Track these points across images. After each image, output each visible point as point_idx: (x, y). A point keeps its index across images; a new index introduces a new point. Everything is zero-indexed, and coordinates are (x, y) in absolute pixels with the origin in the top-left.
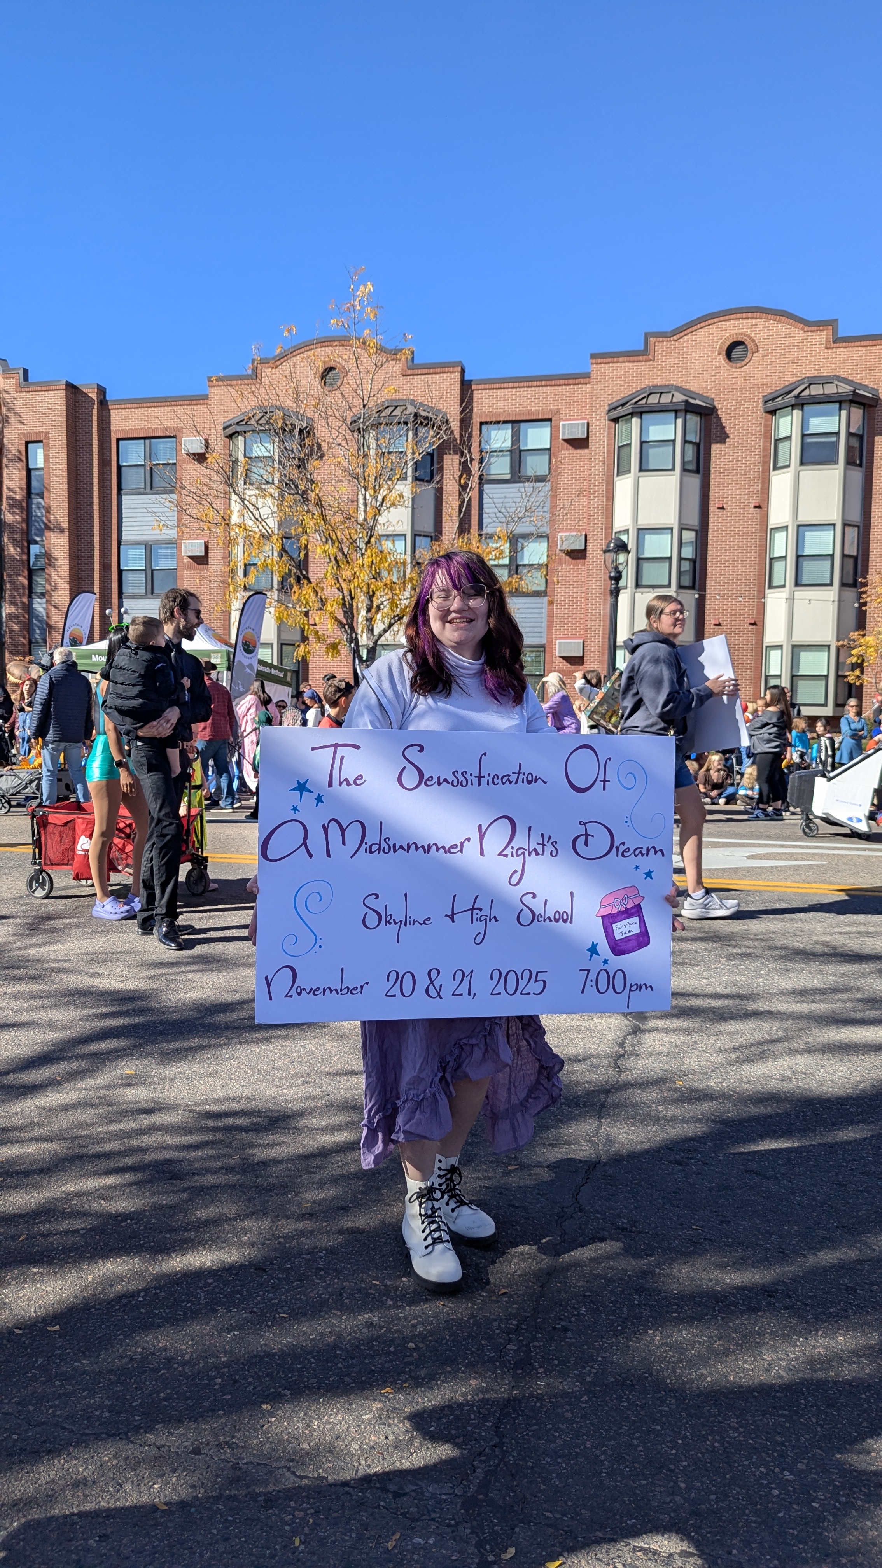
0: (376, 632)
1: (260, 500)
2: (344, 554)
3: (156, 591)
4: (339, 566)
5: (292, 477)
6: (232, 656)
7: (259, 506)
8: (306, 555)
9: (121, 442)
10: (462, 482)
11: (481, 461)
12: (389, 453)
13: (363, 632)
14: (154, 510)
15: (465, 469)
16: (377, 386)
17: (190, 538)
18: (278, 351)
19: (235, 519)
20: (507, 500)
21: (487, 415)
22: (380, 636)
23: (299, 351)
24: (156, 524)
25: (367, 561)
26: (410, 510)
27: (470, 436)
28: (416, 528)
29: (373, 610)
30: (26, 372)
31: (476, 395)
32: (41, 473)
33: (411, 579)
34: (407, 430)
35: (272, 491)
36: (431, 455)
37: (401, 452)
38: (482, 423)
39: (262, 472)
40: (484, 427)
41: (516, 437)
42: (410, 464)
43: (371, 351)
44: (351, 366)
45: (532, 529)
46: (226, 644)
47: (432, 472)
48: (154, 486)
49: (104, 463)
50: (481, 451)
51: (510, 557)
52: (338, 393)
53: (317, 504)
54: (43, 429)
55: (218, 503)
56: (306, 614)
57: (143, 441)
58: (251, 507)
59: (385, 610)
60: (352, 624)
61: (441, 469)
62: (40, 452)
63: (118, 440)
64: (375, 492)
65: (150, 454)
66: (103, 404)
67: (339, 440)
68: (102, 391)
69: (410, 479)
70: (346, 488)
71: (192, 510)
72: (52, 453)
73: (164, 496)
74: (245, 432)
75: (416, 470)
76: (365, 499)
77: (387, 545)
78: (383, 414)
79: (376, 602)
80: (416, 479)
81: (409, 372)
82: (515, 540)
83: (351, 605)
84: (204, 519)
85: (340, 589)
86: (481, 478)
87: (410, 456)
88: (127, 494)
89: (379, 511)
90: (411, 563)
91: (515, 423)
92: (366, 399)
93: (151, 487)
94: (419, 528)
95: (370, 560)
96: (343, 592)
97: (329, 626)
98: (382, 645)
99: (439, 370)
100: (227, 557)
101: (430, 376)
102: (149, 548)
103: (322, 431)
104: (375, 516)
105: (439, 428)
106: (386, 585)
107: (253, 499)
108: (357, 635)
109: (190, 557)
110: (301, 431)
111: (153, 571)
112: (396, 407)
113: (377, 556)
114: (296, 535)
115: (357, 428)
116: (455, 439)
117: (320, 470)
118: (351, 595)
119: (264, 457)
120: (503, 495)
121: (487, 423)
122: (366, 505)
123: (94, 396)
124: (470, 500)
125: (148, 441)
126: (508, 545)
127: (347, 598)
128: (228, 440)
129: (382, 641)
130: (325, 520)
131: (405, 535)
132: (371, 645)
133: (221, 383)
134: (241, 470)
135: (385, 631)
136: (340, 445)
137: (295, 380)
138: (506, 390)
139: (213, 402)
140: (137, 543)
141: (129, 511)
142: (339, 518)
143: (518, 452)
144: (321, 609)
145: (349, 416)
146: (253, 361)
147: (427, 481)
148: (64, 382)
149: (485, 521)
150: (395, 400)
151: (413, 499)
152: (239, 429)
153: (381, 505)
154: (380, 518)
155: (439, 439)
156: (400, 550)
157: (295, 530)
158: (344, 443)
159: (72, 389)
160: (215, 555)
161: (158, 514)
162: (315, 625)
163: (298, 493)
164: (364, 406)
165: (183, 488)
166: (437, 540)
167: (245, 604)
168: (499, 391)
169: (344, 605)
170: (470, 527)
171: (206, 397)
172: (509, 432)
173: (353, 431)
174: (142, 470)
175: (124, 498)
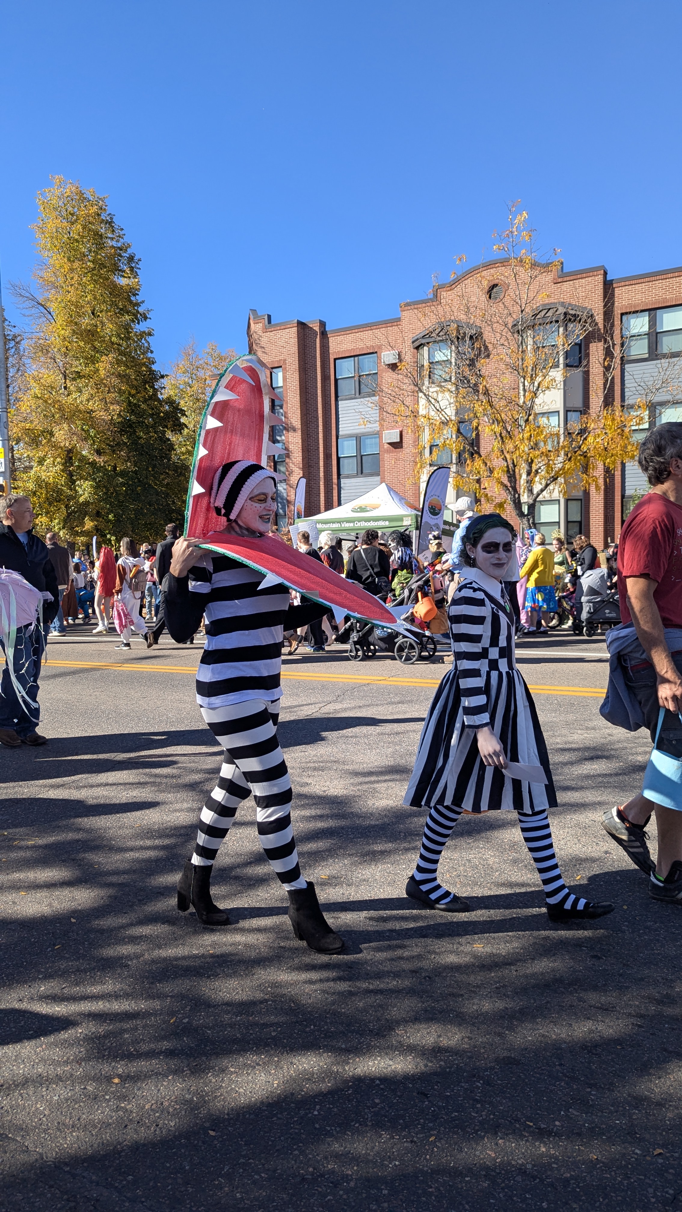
0: (535, 491)
1: (441, 395)
2: (507, 431)
3: (364, 472)
4: (503, 442)
5: (465, 374)
6: (419, 519)
7: (439, 399)
8: (478, 435)
9: (337, 361)
10: (606, 364)
11: (622, 345)
12: (543, 347)
13: (524, 492)
14: (361, 410)
15: (609, 353)
16: (531, 295)
17: (387, 429)
18: (453, 277)
19: (422, 411)
20: (645, 375)
21: (626, 307)
22: (538, 495)
23: (470, 275)
24: (361, 421)
25: (527, 435)
26: (562, 391)
27: (613, 325)
28: (568, 405)
29: (532, 474)
30: (269, 317)
31: (617, 292)
32: (281, 390)
33: (563, 447)
34: (559, 327)
35: (449, 387)
36: (580, 345)
37: (553, 346)
38: (622, 314)
39: (441, 373)
40: (624, 318)
41: (653, 323)
42: (561, 353)
43: (527, 266)
44: (511, 281)
45: (669, 398)
46: (415, 509)
47: (580, 358)
48: (362, 391)
49: (325, 378)
50: (622, 337)
51: (650, 422)
52: (501, 304)
53: (485, 394)
54: (282, 357)
55: (408, 401)
56: (478, 481)
57: (353, 359)
58: (433, 401)
59: (543, 473)
60: (515, 486)
61: (588, 355)
62: (280, 375)
63: (335, 360)
64: (532, 379)
65: (358, 368)
66: (324, 334)
67: (502, 341)
68: (323, 324)
69: (561, 366)
70: (508, 378)
71: (389, 409)
72: (288, 375)
73: (367, 399)
74: (428, 343)
75: (566, 358)
76: (524, 385)
77: (543, 421)
78: (538, 316)
79: (534, 467)
80: (567, 365)
81: (560, 280)
82: (653, 408)
83: (514, 471)
84: (397, 414)
85: (505, 459)
86: (622, 359)
87: (561, 348)
88: (342, 400)
89: (535, 394)
90: (564, 433)
91: (652, 311)
92: (523, 306)
93: (360, 393)
94: (570, 405)
95: (529, 434)
96: (506, 461)
97: (496, 489)
98: (540, 501)
99: (584, 275)
100: (417, 440)
101: (577, 281)
102: (358, 439)
103: (488, 336)
104: (532, 398)
105: (586, 322)
106: (542, 453)
107: (435, 395)
108: (519, 495)
109: (389, 444)
110: (471, 337)
111: (362, 456)
112: (550, 309)
113: (534, 431)
114: (469, 419)
115: (518, 330)
116: (599, 330)
117: (486, 366)
118: (513, 463)
119: (444, 361)
120: (641, 372)
121: (626, 313)
122: (525, 390)
123: (317, 329)
124: (613, 378)
125: (356, 358)
126: (647, 412)
127: (511, 466)
128: (416, 351)
129: (540, 498)
130: (491, 406)
131: (558, 412)
132: (531, 501)
133: (408, 308)
134: (425, 373)
135: (542, 491)
136: (503, 345)
137: (466, 298)
138: (643, 285)
139: (404, 323)
140: (350, 436)
141: (344, 412)
142: (503, 403)
143: (654, 334)
144: (490, 477)
145: (510, 321)
146: (433, 287)
147: (576, 367)
148: (296, 321)
149: (626, 394)
150: (548, 304)
151: (565, 381)
152: (423, 341)
153: (537, 390)
154: (536, 400)
155: (585, 331)
156: (555, 424)
157: (468, 415)
158: (506, 343)
159: (302, 326)
160: (408, 440)
161: (363, 413)
162: (485, 489)
163: (470, 387)
164: (522, 311)
165: (383, 391)
166: (585, 414)
167: (431, 476)
168: (637, 286)
169: (508, 471)
170: (613, 400)
171: (399, 320)
172: (647, 319)
173: (513, 333)
174: (353, 381)
175: (340, 403)
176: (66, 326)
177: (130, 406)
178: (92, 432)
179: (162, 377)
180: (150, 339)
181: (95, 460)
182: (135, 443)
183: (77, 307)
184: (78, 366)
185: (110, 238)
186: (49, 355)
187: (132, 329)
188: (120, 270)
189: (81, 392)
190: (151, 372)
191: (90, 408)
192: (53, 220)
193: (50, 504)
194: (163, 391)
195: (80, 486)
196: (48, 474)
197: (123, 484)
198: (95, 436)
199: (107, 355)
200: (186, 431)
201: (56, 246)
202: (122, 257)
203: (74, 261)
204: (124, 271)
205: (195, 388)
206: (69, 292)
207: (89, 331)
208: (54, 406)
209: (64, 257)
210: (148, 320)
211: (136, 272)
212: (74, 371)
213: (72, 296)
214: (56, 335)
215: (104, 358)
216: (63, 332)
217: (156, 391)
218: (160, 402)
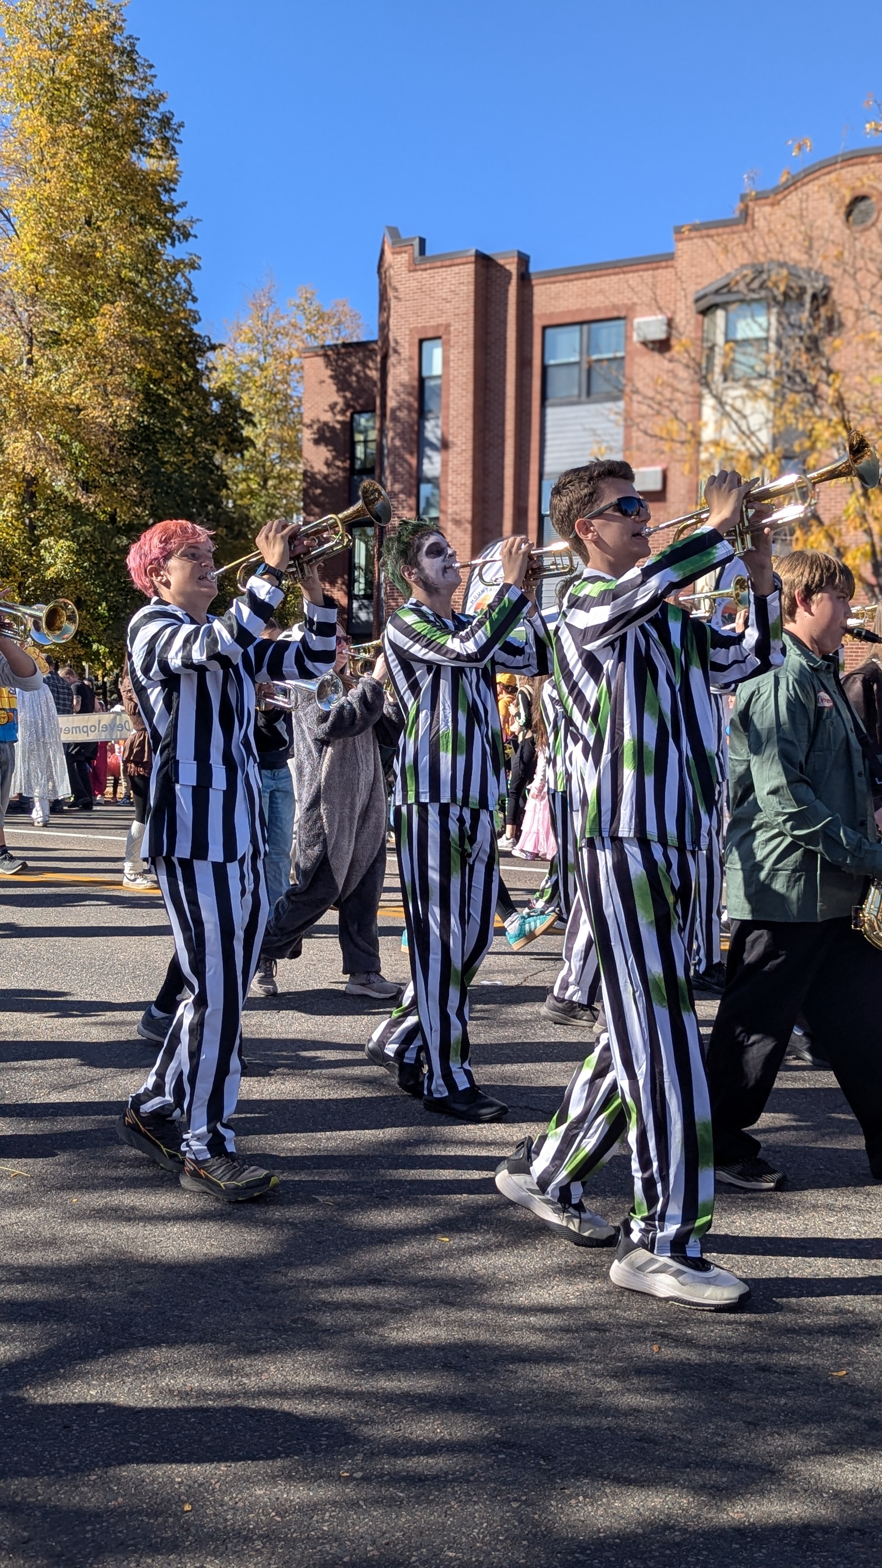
1: (749, 404)
5: (798, 367)
7: (747, 412)
9: (548, 332)
14: (589, 426)
18: (784, 179)
19: (708, 434)
23: (813, 176)
24: (595, 446)
30: (422, 242)
32: (437, 383)
35: (767, 389)
39: (751, 361)
48: (592, 391)
49: (524, 363)
52: (872, 233)
53: (835, 405)
54: (442, 320)
55: (685, 412)
57: (577, 328)
58: (735, 414)
62: (438, 353)
63: (544, 328)
65: (588, 346)
66: (525, 279)
67: (873, 306)
68: (523, 260)
71: (644, 426)
72: (453, 354)
73: (604, 405)
74: (728, 304)
84: (662, 436)
88: (554, 405)
93: (588, 393)
100: (695, 490)
103: (846, 295)
107: (738, 404)
110: (814, 297)
114: (802, 454)
117: (840, 353)
119: (754, 338)
123: (512, 267)
125: (585, 327)
128: (700, 317)
130: (848, 429)
133: (693, 234)
134: (718, 361)
136: (874, 313)
137: (806, 220)
139: (682, 262)
141: (556, 427)
142: (869, 424)
146: (743, 198)
148: (473, 252)
152: (718, 299)
159: (483, 261)
160: (677, 489)
161: (594, 432)
163: (806, 391)
165: (636, 392)
171: (671, 256)
174: (575, 370)
175: (550, 412)
176: (39, 244)
177: (149, 401)
178: (76, 447)
179: (213, 348)
180: (192, 275)
181: (77, 501)
182: (154, 472)
183: (59, 209)
184: (55, 321)
185: (127, 81)
187: (160, 254)
188: (143, 144)
189: (58, 370)
190: (193, 337)
191: (76, 401)
192: (23, 45)
194: (211, 375)
195: (48, 549)
198: (81, 456)
199: (113, 303)
200: (250, 452)
201: (25, 94)
202: (147, 117)
203: (59, 123)
204: (151, 145)
206: (46, 181)
207: (81, 256)
209: (41, 114)
210: (191, 239)
211: (173, 148)
212: (48, 331)
213: (52, 189)
214: (19, 261)
215: (107, 307)
216: (32, 256)
217: (198, 375)
218: (206, 395)
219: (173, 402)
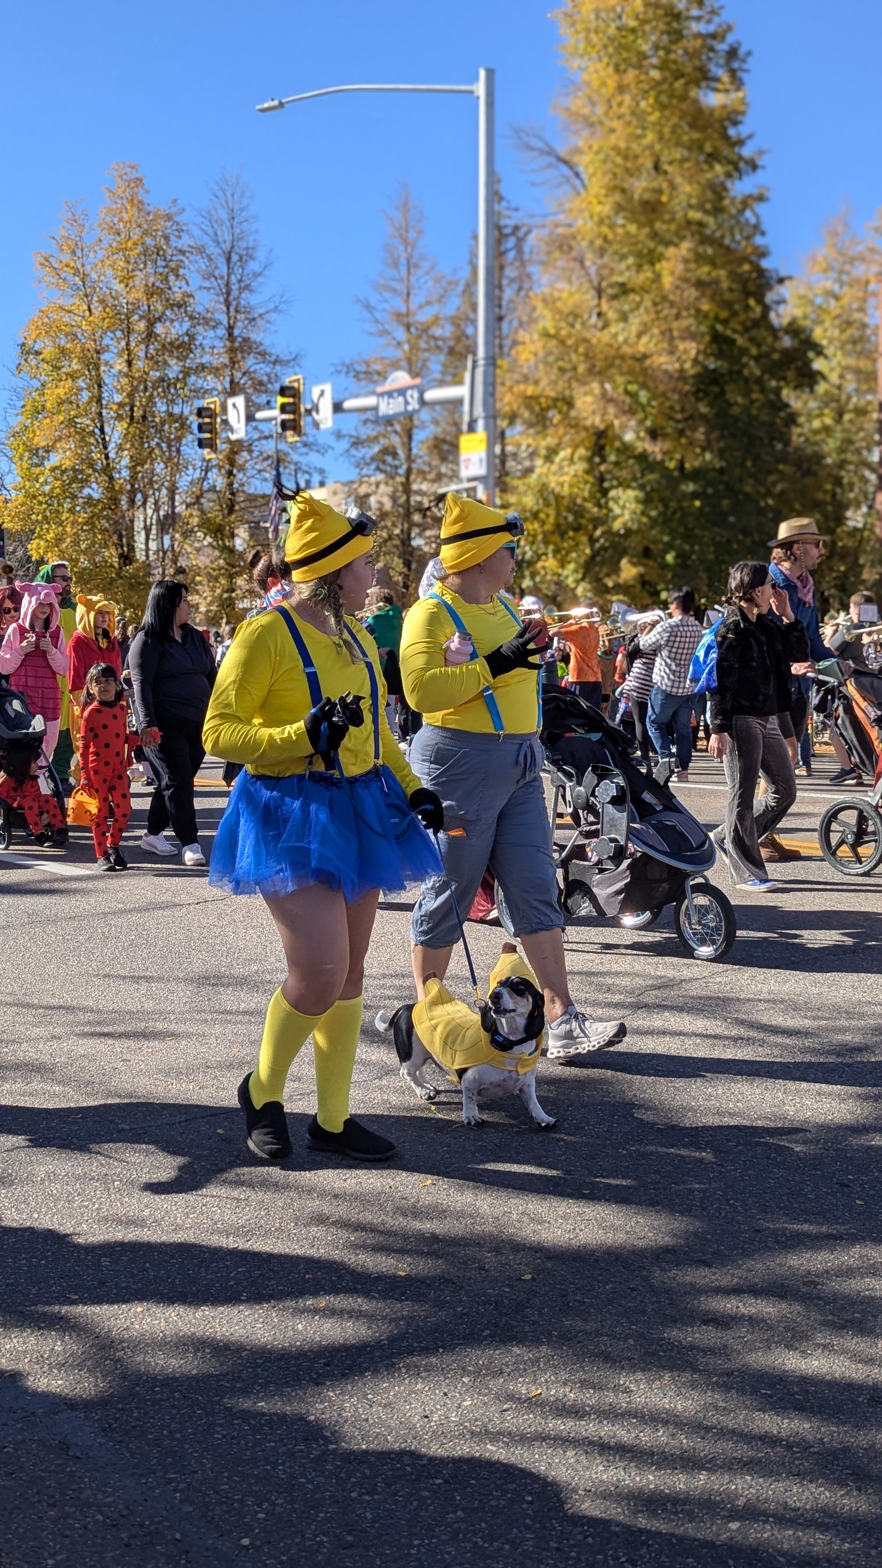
176: (606, 196)
177: (716, 342)
178: (644, 396)
179: (781, 281)
180: (760, 208)
181: (645, 451)
182: (722, 414)
183: (626, 158)
184: (624, 271)
185: (694, 17)
186: (574, 254)
187: (728, 192)
188: (709, 79)
189: (626, 320)
190: (761, 272)
191: (642, 350)
193: (562, 535)
194: (782, 309)
195: (616, 500)
196: (562, 479)
197: (695, 495)
198: (649, 404)
199: (677, 246)
200: (821, 388)
201: (593, 47)
202: (715, 51)
203: (625, 71)
204: (717, 80)
205: (845, 301)
206: (613, 131)
207: (648, 202)
208: (576, 351)
209: (608, 65)
210: (759, 170)
211: (741, 78)
212: (616, 282)
213: (619, 139)
214: (586, 214)
215: (671, 251)
216: (599, 208)
217: (766, 309)
218: (774, 331)
219: (740, 341)
